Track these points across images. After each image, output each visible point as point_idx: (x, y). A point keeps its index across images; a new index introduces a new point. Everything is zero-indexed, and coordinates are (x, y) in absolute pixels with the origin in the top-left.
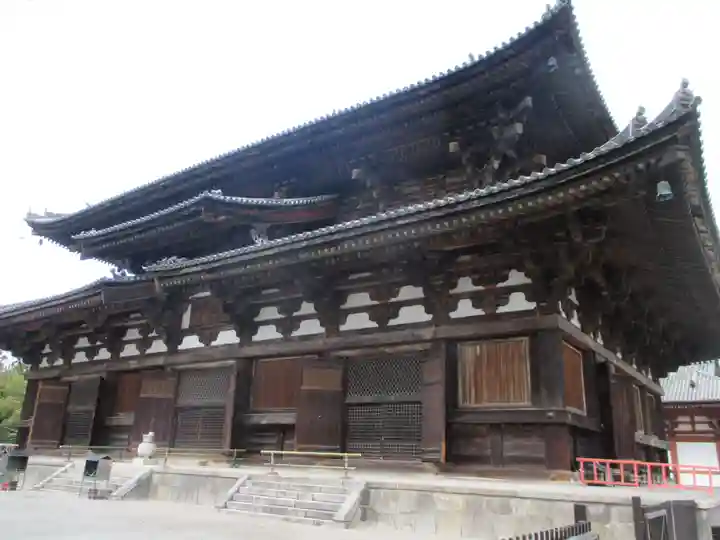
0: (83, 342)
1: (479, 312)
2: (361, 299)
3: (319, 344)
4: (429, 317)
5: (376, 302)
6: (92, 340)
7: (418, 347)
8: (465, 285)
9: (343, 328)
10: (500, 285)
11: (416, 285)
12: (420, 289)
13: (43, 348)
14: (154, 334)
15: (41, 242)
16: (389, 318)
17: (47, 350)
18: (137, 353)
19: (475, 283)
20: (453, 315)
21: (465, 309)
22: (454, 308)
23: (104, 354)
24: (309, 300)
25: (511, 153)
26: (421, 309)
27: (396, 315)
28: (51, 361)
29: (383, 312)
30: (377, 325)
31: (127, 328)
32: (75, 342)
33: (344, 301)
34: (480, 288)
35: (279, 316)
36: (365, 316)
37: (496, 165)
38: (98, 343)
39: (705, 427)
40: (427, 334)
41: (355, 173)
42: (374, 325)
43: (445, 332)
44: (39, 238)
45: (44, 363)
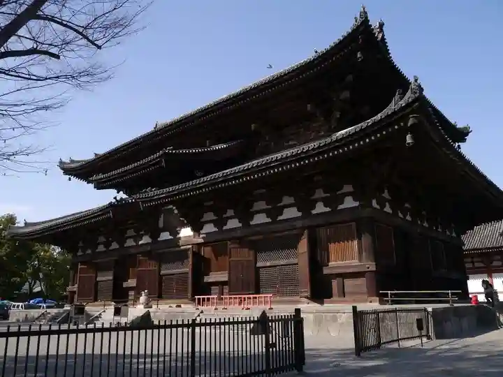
0: (102, 239)
1: (328, 209)
2: (261, 205)
3: (239, 234)
4: (300, 214)
5: (269, 207)
6: (107, 238)
7: (295, 232)
8: (320, 193)
9: (252, 223)
10: (339, 192)
11: (290, 196)
12: (292, 198)
13: (78, 243)
14: (143, 232)
15: (70, 179)
16: (277, 216)
17: (81, 244)
18: (134, 244)
19: (325, 192)
20: (314, 212)
21: (320, 208)
22: (314, 208)
23: (115, 246)
24: (230, 208)
26: (295, 209)
27: (281, 214)
28: (84, 251)
29: (274, 212)
30: (271, 221)
31: (127, 229)
32: (97, 239)
33: (252, 206)
34: (328, 195)
35: (215, 218)
36: (264, 215)
38: (111, 239)
40: (299, 224)
41: (253, 127)
42: (269, 220)
44: (68, 177)
45: (80, 253)
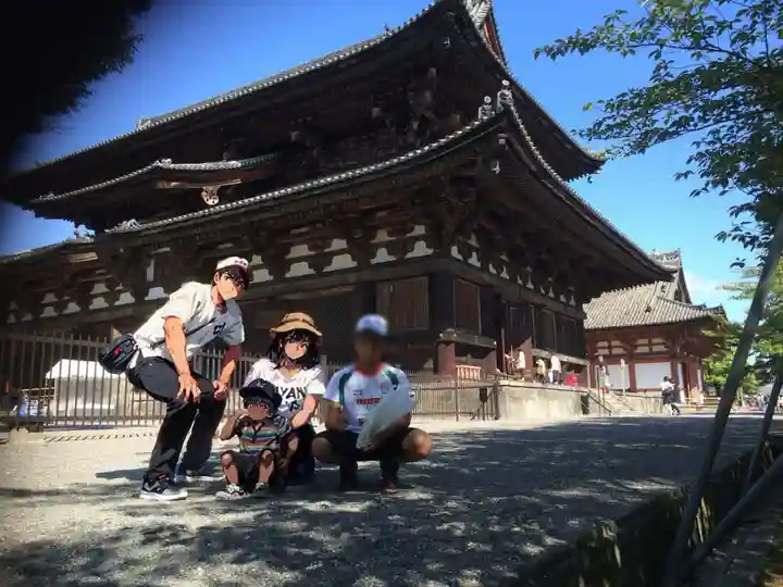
0: (50, 298)
1: (392, 258)
2: (302, 250)
3: (269, 291)
4: (354, 264)
5: (312, 253)
6: (59, 296)
8: (382, 236)
9: (288, 275)
10: (408, 235)
11: (342, 238)
12: (345, 242)
13: (9, 305)
14: (120, 287)
16: (324, 266)
17: (13, 307)
18: (106, 305)
19: (389, 234)
20: (374, 261)
21: (382, 256)
22: (374, 256)
23: (73, 307)
24: (257, 254)
25: (429, 114)
26: (348, 257)
27: (329, 263)
28: (18, 317)
29: (319, 260)
30: (314, 272)
31: (94, 283)
32: (43, 298)
33: (288, 252)
34: (393, 238)
36: (305, 264)
37: (415, 125)
38: (66, 298)
39: (662, 348)
40: (353, 278)
41: (294, 135)
42: (312, 271)
43: (366, 275)
45: (11, 319)
